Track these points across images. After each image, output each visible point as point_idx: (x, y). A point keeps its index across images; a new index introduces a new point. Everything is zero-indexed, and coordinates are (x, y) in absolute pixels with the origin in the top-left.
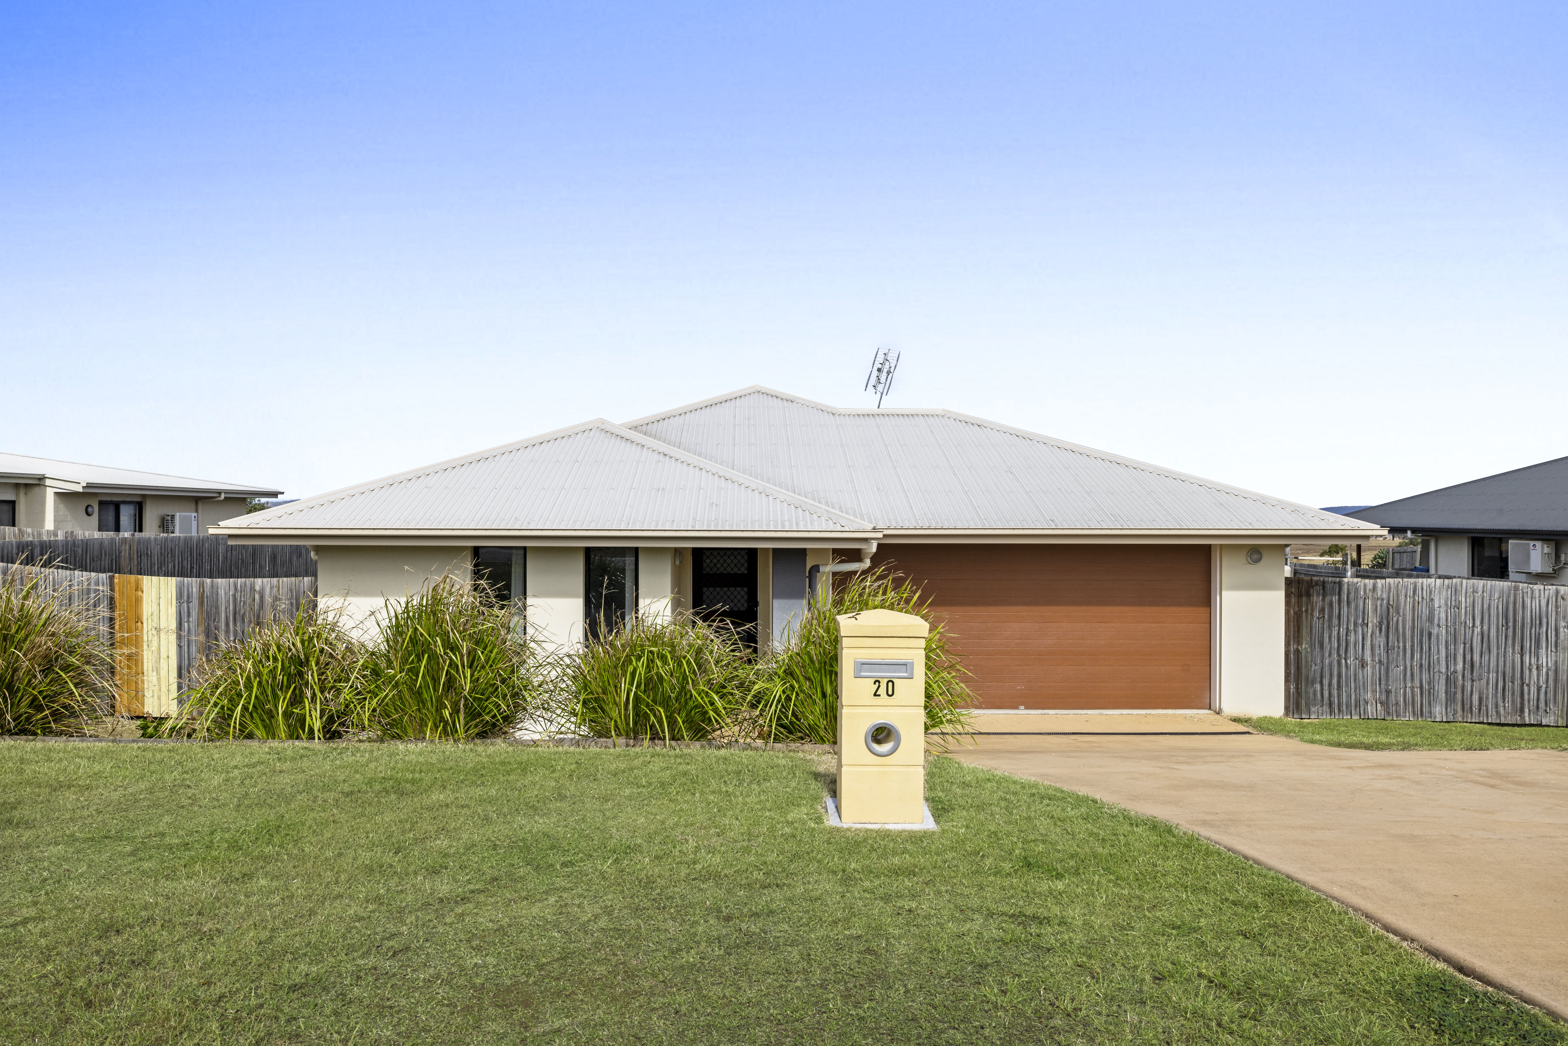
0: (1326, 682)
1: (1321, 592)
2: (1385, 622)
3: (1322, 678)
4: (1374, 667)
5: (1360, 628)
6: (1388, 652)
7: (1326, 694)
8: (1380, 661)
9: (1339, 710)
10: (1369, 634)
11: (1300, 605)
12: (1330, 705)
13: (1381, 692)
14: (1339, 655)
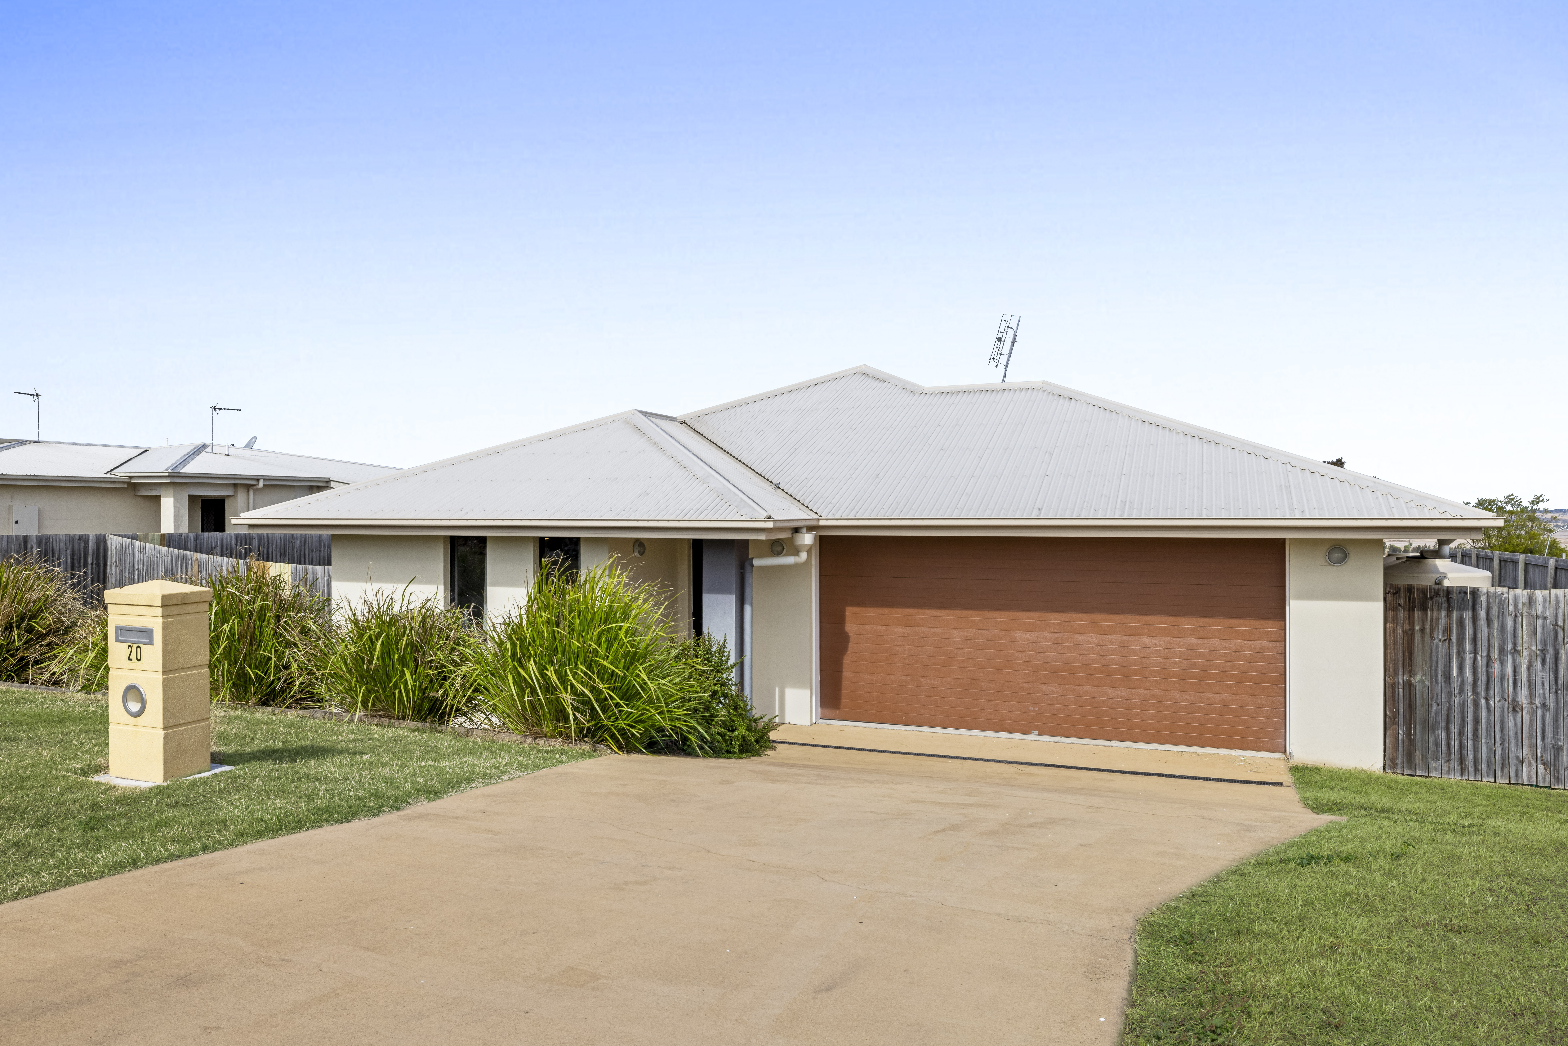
0: (1455, 729)
1: (1445, 605)
2: (1551, 650)
3: (1448, 722)
4: (1533, 713)
5: (1509, 657)
6: (1556, 692)
7: (1455, 745)
8: (1544, 705)
9: (1476, 770)
10: (1525, 667)
11: (1411, 621)
12: (1462, 760)
13: (1544, 748)
14: (1475, 692)
